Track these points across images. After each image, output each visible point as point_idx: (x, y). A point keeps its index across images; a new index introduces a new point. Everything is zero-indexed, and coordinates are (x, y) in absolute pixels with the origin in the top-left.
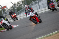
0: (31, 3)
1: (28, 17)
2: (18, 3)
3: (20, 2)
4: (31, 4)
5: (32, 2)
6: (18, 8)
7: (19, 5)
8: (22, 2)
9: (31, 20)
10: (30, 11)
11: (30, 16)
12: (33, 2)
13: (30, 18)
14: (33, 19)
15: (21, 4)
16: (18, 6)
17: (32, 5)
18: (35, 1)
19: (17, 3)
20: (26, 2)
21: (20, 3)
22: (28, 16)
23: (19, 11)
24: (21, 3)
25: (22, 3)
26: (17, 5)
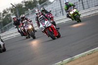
0: (26, 12)
1: (42, 28)
2: (5, 12)
3: (7, 10)
4: (26, 14)
5: (27, 10)
6: (4, 20)
7: (5, 14)
8: (12, 10)
9: (46, 33)
10: (44, 19)
11: (45, 27)
12: (29, 9)
13: (45, 30)
14: (50, 31)
15: (10, 14)
16: (5, 17)
17: (28, 14)
18: (33, 9)
19: (2, 12)
20: (18, 11)
21: (7, 12)
22: (41, 26)
23: (6, 26)
24: (10, 12)
25: (12, 12)
26: (3, 16)
